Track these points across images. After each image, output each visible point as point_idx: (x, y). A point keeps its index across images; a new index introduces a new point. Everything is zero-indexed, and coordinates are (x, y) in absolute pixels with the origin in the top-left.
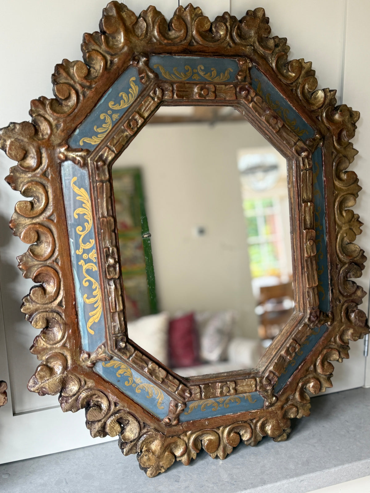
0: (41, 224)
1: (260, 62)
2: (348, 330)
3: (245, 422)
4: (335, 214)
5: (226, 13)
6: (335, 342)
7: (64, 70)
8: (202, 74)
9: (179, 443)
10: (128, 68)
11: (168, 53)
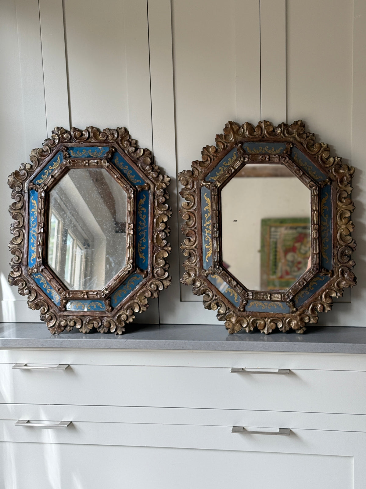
0: (191, 212)
1: (298, 145)
2: (343, 281)
3: (280, 318)
4: (337, 219)
5: (283, 123)
6: (334, 286)
7: (206, 150)
8: (267, 150)
9: (244, 321)
10: (233, 148)
11: (252, 142)
